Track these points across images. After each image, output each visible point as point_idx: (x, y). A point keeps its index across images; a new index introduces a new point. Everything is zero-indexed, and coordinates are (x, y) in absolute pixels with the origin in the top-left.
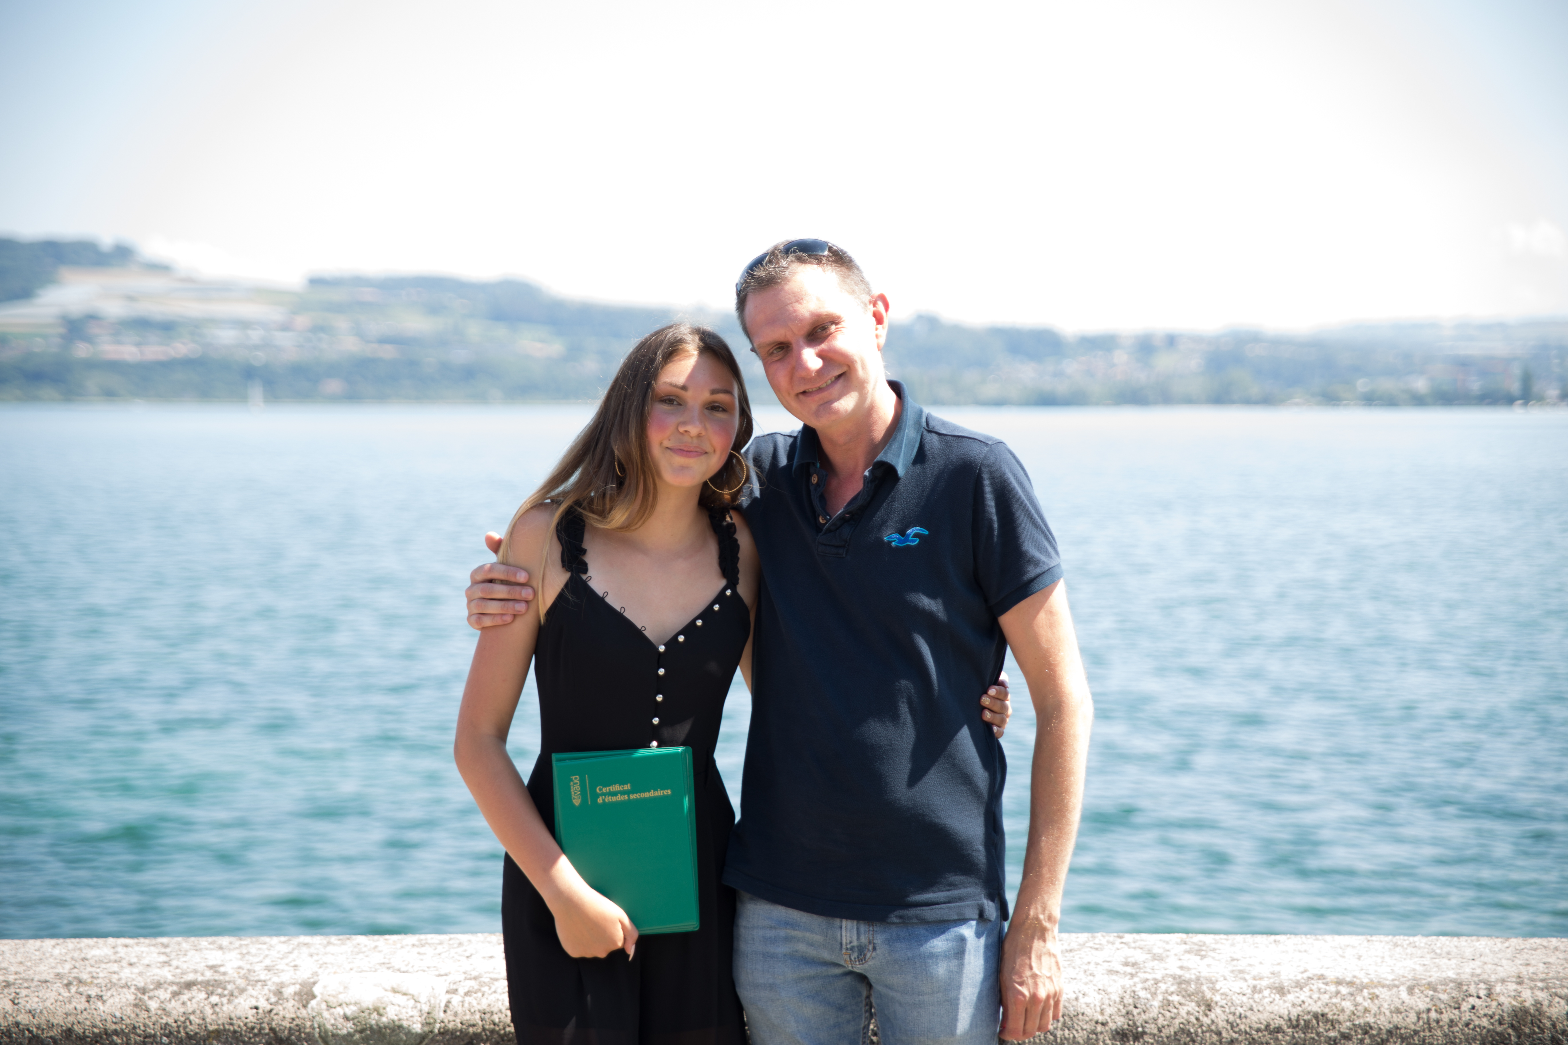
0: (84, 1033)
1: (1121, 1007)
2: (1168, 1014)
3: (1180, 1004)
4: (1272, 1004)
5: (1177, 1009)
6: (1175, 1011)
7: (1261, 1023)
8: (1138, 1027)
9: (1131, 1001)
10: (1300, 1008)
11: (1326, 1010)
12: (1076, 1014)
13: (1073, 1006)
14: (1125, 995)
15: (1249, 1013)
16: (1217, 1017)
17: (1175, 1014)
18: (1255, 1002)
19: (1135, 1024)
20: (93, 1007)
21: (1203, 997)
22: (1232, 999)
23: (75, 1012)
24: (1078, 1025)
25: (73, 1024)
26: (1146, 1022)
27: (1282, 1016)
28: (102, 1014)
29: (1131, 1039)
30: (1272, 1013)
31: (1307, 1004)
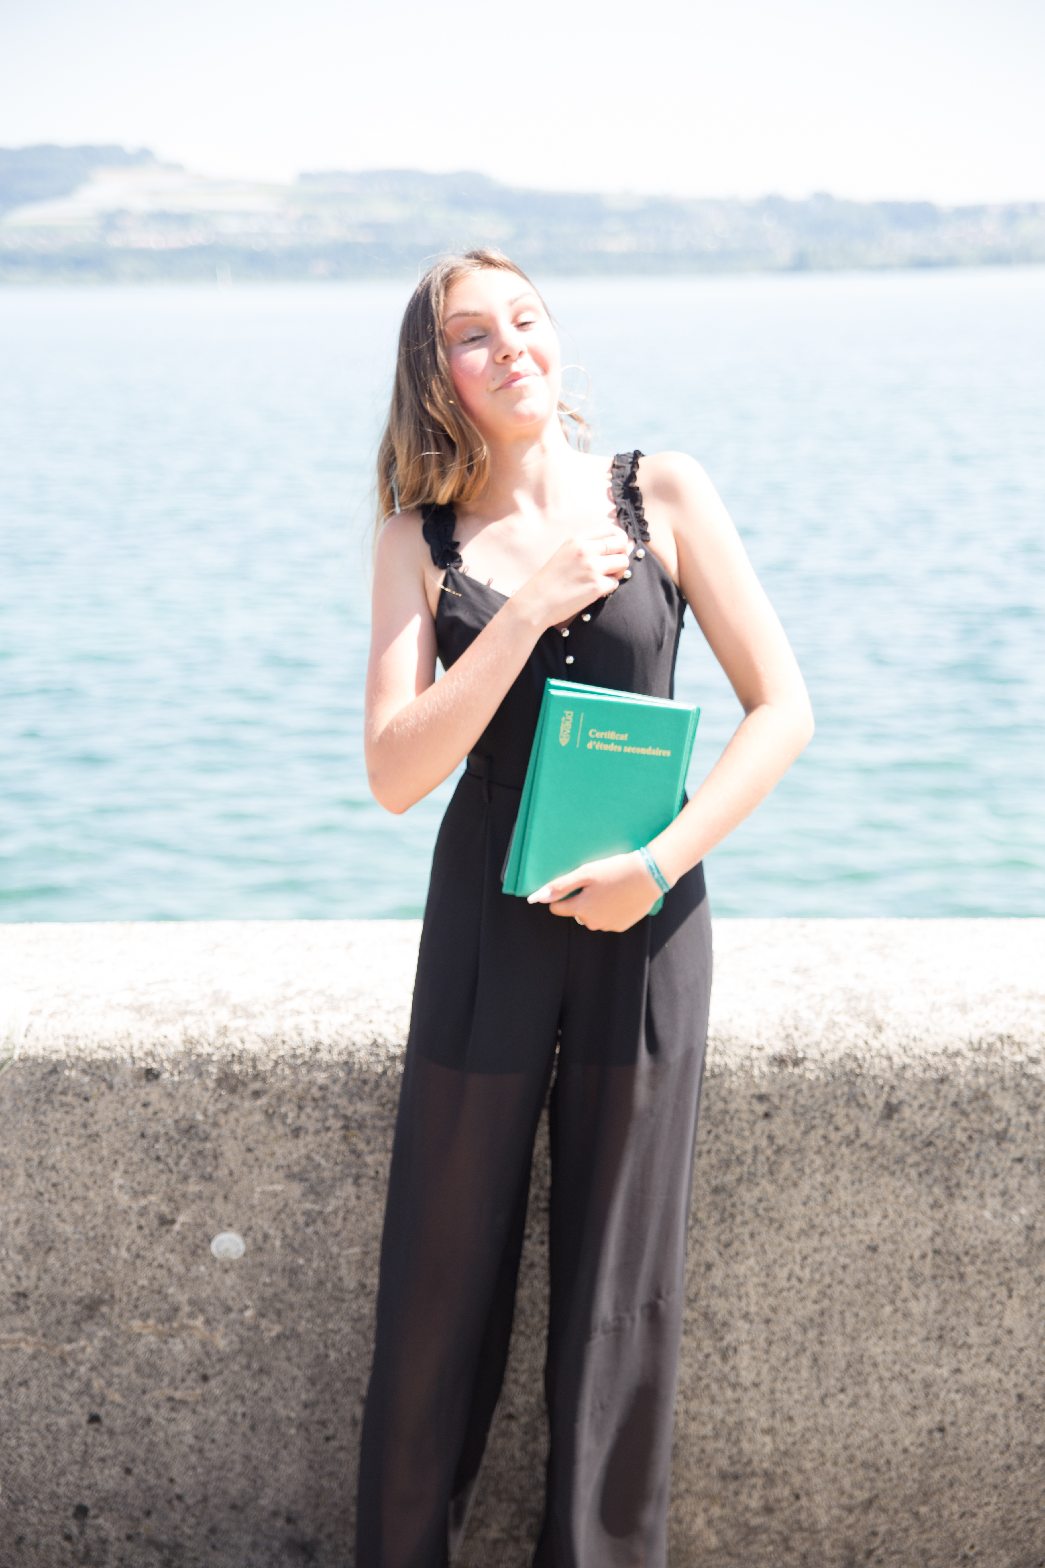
1: (781, 1029)
2: (833, 1037)
3: (848, 1024)
4: (952, 1024)
5: (844, 1030)
6: (842, 1032)
7: (938, 1046)
8: (798, 1052)
9: (792, 1022)
10: (984, 1029)
14: (785, 1014)
15: (925, 1035)
17: (841, 1036)
18: (933, 1021)
21: (874, 1016)
22: (906, 1018)
26: (808, 1046)
27: (963, 1038)
29: (790, 1065)
30: (952, 1034)
31: (992, 1024)
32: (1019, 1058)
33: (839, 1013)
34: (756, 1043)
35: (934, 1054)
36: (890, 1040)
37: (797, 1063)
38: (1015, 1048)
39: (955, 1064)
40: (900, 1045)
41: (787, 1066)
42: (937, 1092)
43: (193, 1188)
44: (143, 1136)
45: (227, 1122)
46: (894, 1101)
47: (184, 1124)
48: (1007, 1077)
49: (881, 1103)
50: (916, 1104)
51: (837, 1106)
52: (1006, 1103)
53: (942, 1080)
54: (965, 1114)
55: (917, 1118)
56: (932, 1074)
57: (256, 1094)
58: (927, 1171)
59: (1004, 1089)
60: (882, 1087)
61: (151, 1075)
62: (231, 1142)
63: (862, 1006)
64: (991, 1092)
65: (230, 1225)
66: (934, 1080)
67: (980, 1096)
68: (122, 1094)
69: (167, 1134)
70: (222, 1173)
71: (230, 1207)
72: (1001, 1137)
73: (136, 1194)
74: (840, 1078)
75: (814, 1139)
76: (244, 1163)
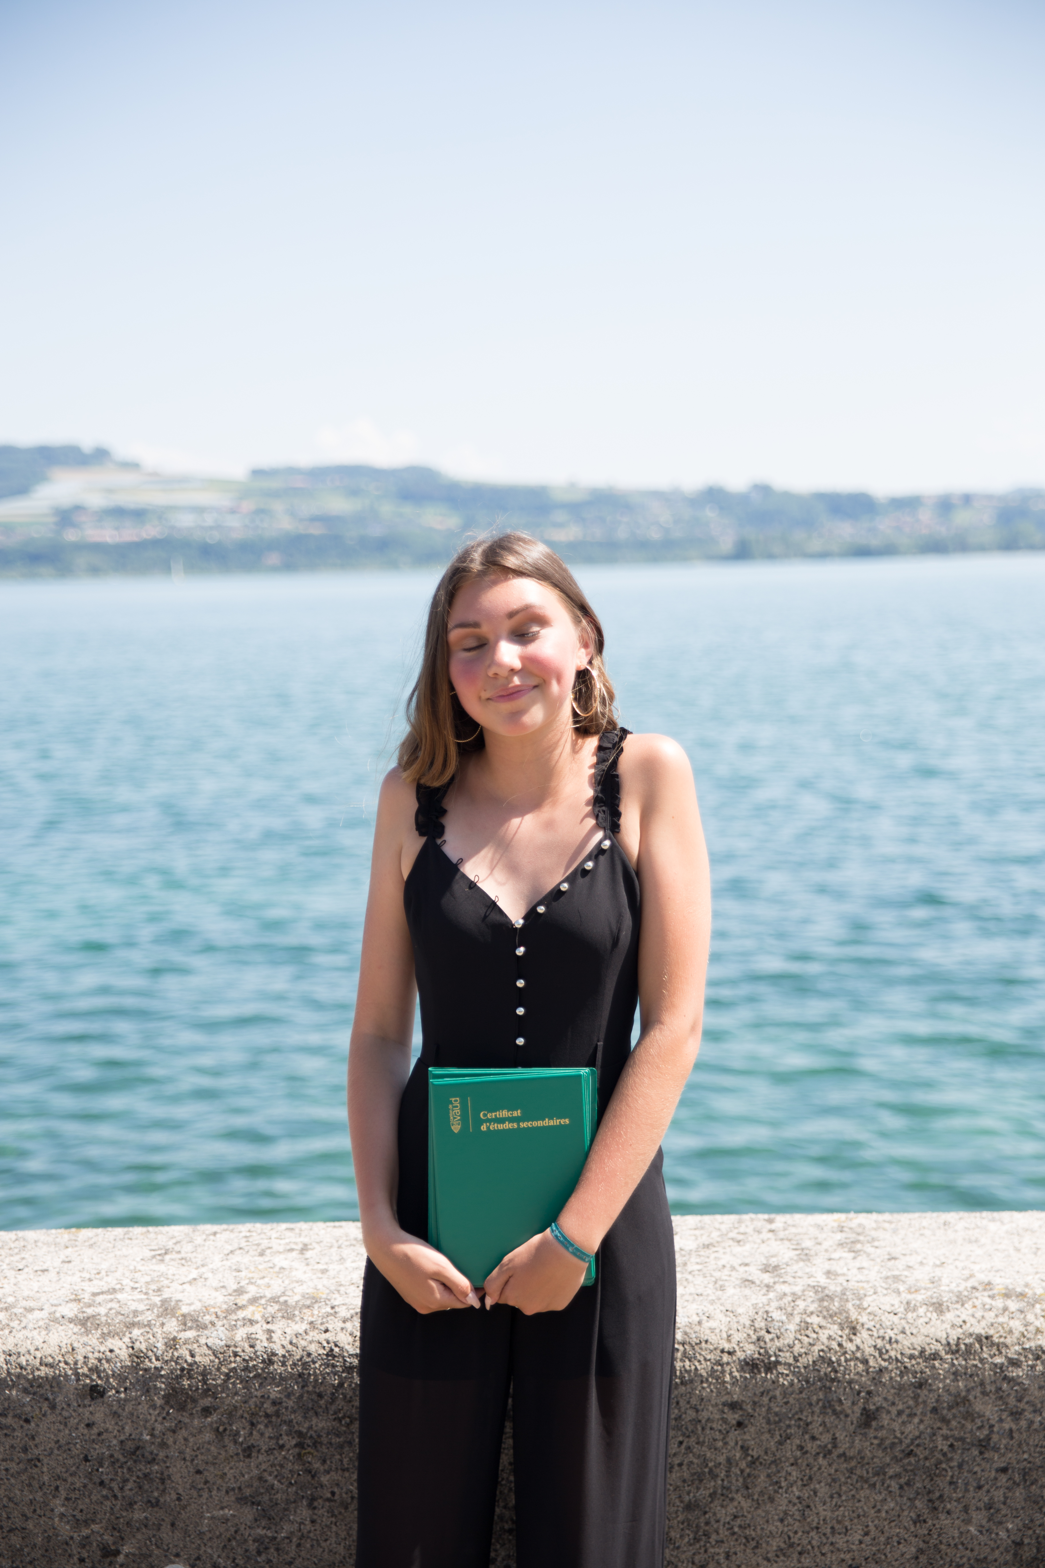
1: (751, 1333)
2: (806, 1340)
3: (820, 1327)
4: (928, 1326)
5: (817, 1333)
6: (815, 1336)
7: (914, 1349)
8: (770, 1356)
9: (763, 1325)
10: (960, 1330)
11: (991, 1332)
12: (698, 1342)
13: (695, 1332)
14: (756, 1317)
15: (900, 1337)
17: (814, 1339)
18: (908, 1323)
19: (767, 1352)
21: (847, 1318)
22: (881, 1319)
24: (700, 1354)
26: (780, 1350)
27: (938, 1338)
29: (762, 1370)
30: (927, 1336)
31: (968, 1325)
32: (998, 1360)
33: (812, 1313)
34: (727, 1346)
35: (911, 1357)
36: (865, 1341)
37: (770, 1367)
38: (994, 1350)
39: (934, 1367)
40: (875, 1347)
41: (760, 1372)
42: (916, 1397)
43: (138, 1515)
44: (86, 1459)
45: (175, 1443)
46: (872, 1407)
47: (130, 1445)
48: (988, 1381)
49: (858, 1410)
50: (894, 1410)
51: (813, 1413)
52: (987, 1409)
53: (920, 1385)
54: (945, 1421)
55: (896, 1426)
56: (909, 1378)
57: (207, 1411)
58: (908, 1484)
59: (984, 1393)
60: (859, 1393)
61: (96, 1393)
62: (180, 1464)
63: (835, 1306)
64: (971, 1397)
65: (177, 1555)
66: (912, 1384)
67: (960, 1401)
68: (65, 1414)
69: (112, 1456)
70: (170, 1498)
71: (178, 1534)
72: (984, 1445)
73: (77, 1524)
74: (814, 1383)
75: (790, 1450)
76: (193, 1487)
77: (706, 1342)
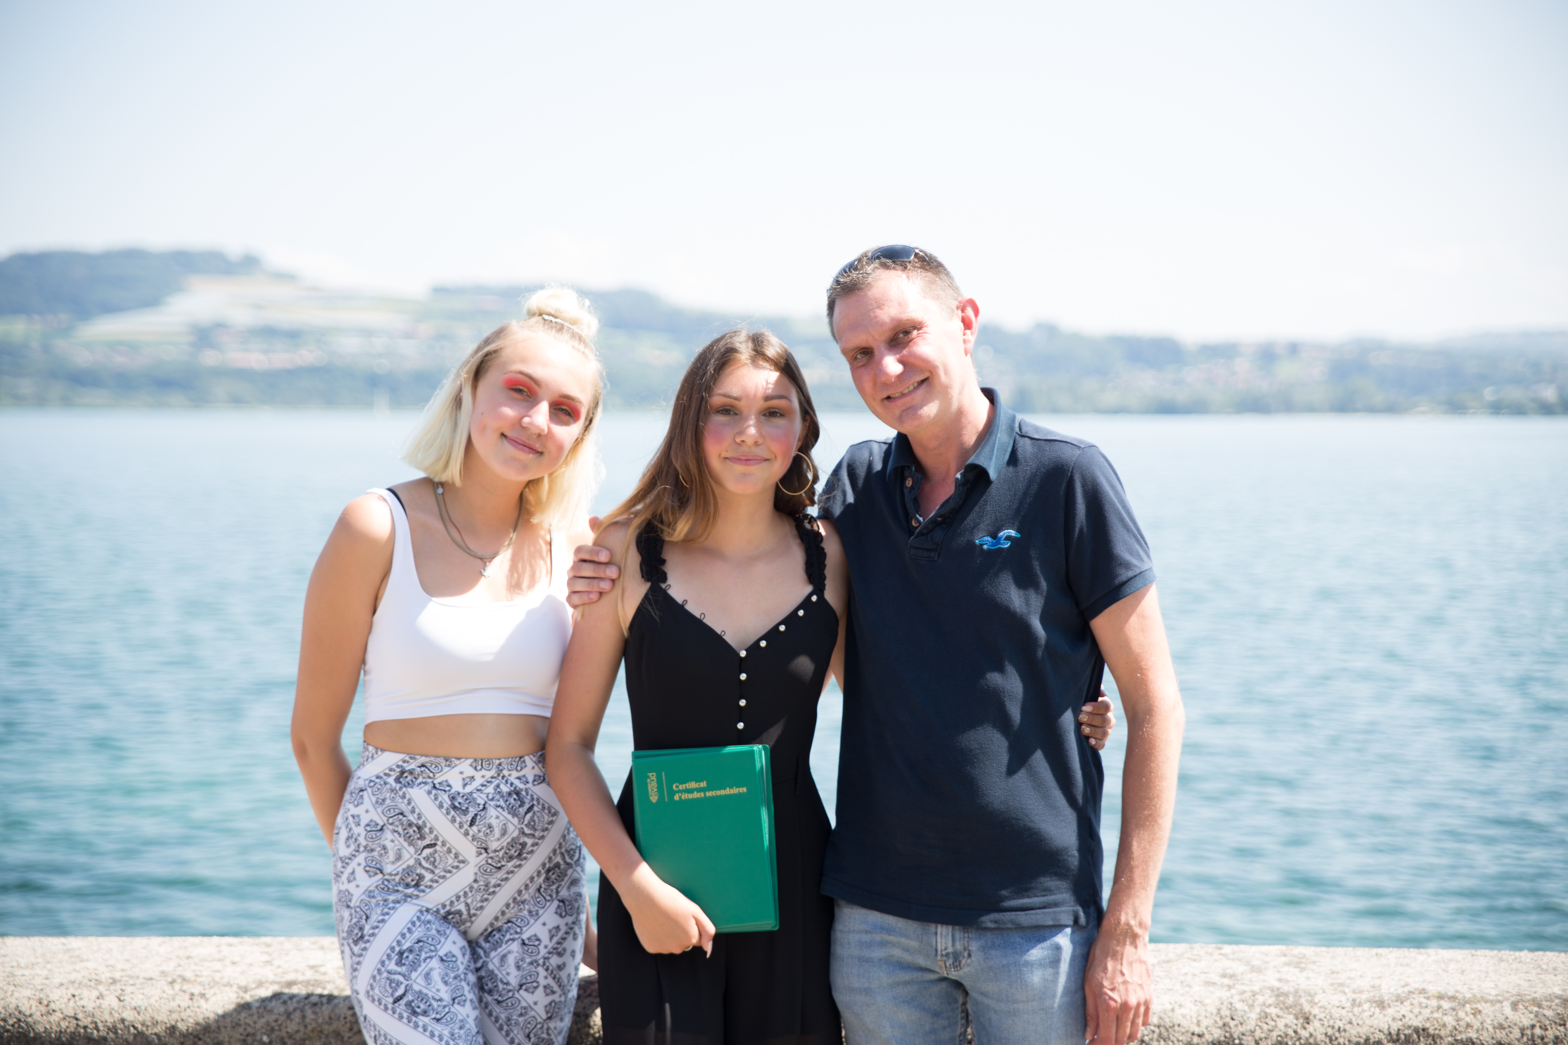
0: (187, 1030)
1: (1218, 1019)
2: (1265, 1027)
3: (1278, 1016)
4: (1372, 1018)
5: (1275, 1021)
6: (1273, 1023)
7: (1360, 1037)
8: (1234, 1039)
9: (1228, 1013)
10: (1400, 1023)
11: (1427, 1025)
12: (1171, 1025)
13: (1169, 1017)
14: (1221, 1006)
15: (1348, 1027)
16: (1315, 1030)
17: (1272, 1026)
18: (1354, 1015)
19: (1231, 1036)
20: (196, 1004)
21: (1301, 1010)
22: (1331, 1012)
23: (178, 1009)
24: (1174, 1036)
25: (177, 1021)
26: (1243, 1035)
27: (1381, 1029)
28: (205, 1012)
30: (1372, 1027)
31: (1407, 1019)
77: (1179, 1025)
